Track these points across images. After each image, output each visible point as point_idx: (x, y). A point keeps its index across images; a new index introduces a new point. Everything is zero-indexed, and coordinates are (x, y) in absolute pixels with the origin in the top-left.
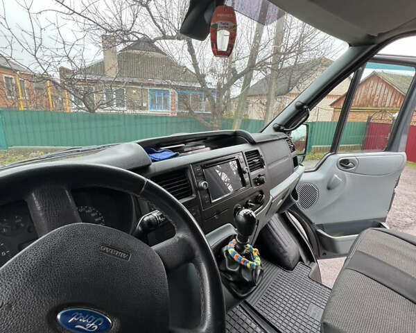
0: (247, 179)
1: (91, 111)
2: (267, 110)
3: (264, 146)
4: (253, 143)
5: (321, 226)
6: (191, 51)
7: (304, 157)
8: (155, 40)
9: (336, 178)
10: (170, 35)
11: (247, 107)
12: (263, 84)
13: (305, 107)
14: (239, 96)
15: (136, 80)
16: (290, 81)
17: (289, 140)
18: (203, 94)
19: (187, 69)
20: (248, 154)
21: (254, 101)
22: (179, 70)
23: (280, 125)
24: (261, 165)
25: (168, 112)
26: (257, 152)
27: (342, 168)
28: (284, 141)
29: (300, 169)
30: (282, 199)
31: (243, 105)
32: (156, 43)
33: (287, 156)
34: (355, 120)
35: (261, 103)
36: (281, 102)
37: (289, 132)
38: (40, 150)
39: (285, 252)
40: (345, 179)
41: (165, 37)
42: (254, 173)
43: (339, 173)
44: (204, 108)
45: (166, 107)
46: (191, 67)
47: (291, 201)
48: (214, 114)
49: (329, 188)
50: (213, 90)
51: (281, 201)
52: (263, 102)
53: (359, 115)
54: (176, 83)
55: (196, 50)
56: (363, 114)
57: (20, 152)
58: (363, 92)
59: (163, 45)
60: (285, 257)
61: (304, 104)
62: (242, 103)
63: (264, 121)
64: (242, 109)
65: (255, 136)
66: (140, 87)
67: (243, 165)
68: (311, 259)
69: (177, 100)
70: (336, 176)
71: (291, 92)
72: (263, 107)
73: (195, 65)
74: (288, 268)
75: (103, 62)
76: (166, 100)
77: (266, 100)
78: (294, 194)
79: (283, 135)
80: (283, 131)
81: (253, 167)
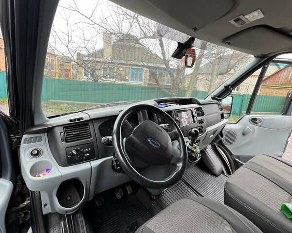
0: (195, 120)
1: (96, 81)
2: (210, 85)
3: (205, 106)
4: (199, 104)
5: (238, 157)
6: (161, 45)
7: (230, 115)
8: (140, 39)
9: (248, 129)
10: (149, 35)
11: (196, 82)
12: (209, 67)
13: (230, 87)
14: (191, 74)
15: (123, 62)
16: (229, 65)
17: (219, 104)
18: (166, 72)
19: (157, 56)
20: (197, 109)
21: (202, 78)
22: (151, 57)
23: (215, 96)
24: (203, 114)
25: (142, 83)
26: (201, 108)
27: (252, 123)
28: (217, 105)
29: (225, 121)
30: (213, 134)
31: (194, 81)
32: (140, 41)
33: (218, 113)
34: (278, 95)
35: (206, 79)
36: (221, 79)
37: (221, 100)
38: (66, 103)
39: (214, 166)
40: (254, 129)
41: (146, 37)
42: (200, 118)
43: (250, 127)
44: (166, 81)
45: (141, 79)
46: (160, 55)
47: (219, 138)
48: (173, 85)
49: (243, 134)
50: (174, 70)
51: (212, 136)
52: (208, 79)
53: (281, 91)
54: (149, 65)
55: (164, 44)
56: (284, 91)
57: (54, 103)
58: (285, 75)
59: (144, 41)
60: (213, 169)
61: (229, 86)
62: (193, 80)
63: (208, 92)
64: (193, 83)
65: (201, 101)
66: (125, 66)
67: (194, 113)
68: (229, 173)
69: (148, 75)
70: (248, 127)
71: (229, 73)
72: (208, 82)
73: (163, 54)
74: (215, 175)
75: (102, 50)
76: (141, 75)
77: (210, 78)
78: (221, 134)
79: (216, 101)
80: (217, 99)
81: (199, 115)
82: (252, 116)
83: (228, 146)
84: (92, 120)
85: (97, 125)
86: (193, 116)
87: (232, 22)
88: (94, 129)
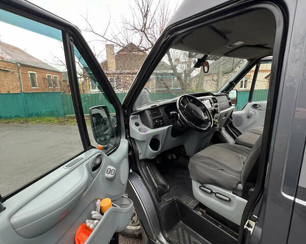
0: (213, 105)
2: (217, 85)
3: (218, 97)
4: (214, 95)
9: (251, 113)
15: (128, 71)
17: (227, 96)
21: (208, 78)
23: (224, 90)
24: (217, 102)
26: (215, 98)
27: (254, 108)
28: (225, 96)
29: (232, 107)
33: (226, 101)
35: (213, 80)
37: (228, 93)
40: (255, 113)
43: (252, 111)
44: (172, 86)
47: (230, 120)
48: (183, 89)
49: (248, 117)
51: (224, 118)
61: (232, 82)
66: (131, 76)
67: (211, 101)
69: (155, 82)
70: (251, 111)
71: (234, 71)
72: (215, 83)
73: (170, 60)
75: (106, 61)
77: (216, 78)
78: (231, 116)
79: (224, 94)
80: (225, 92)
81: (214, 102)
82: (253, 103)
83: (237, 128)
84: (161, 106)
85: (163, 109)
86: (211, 103)
87: (228, 47)
88: (162, 111)
